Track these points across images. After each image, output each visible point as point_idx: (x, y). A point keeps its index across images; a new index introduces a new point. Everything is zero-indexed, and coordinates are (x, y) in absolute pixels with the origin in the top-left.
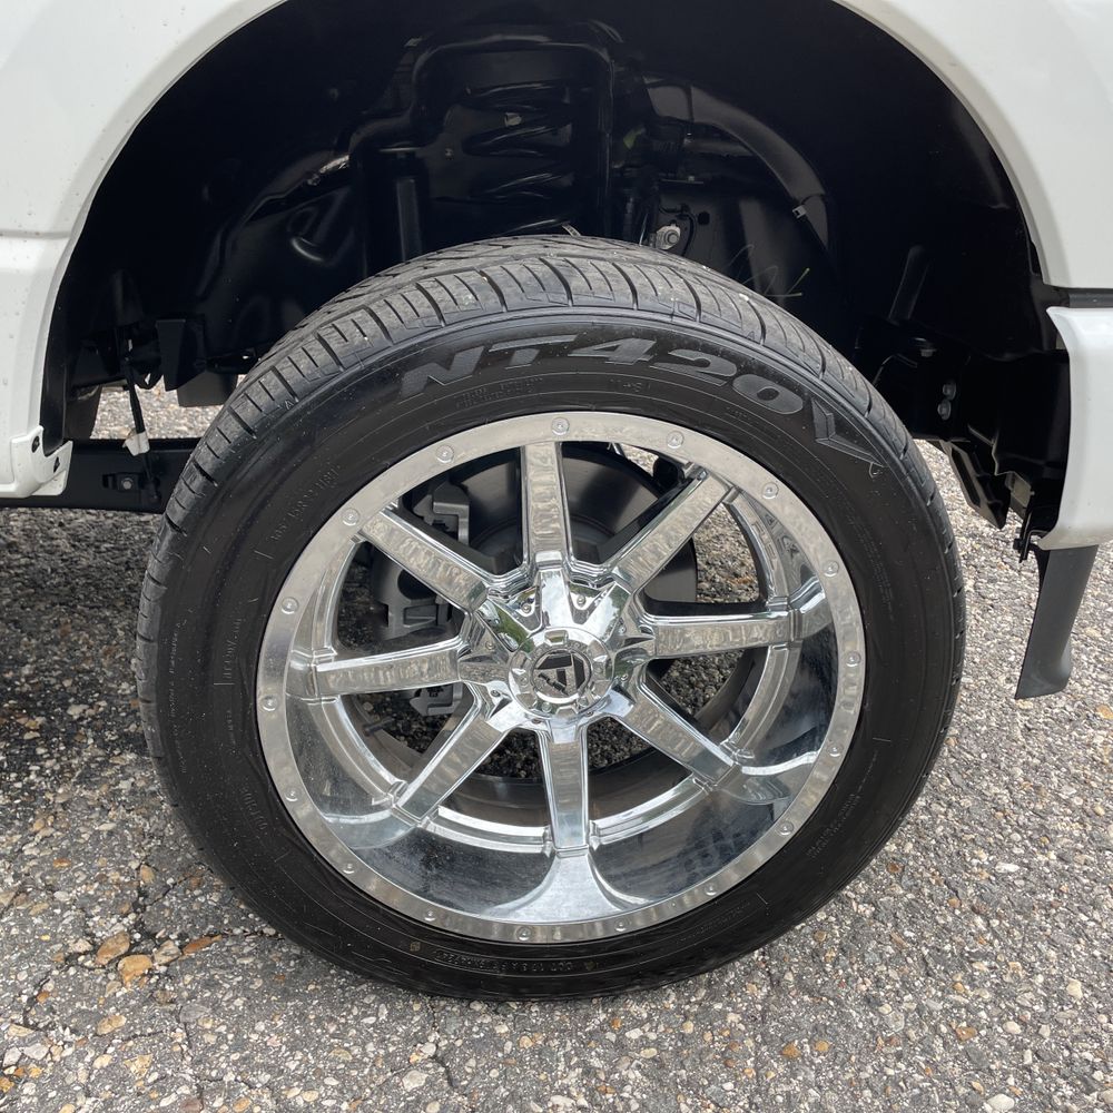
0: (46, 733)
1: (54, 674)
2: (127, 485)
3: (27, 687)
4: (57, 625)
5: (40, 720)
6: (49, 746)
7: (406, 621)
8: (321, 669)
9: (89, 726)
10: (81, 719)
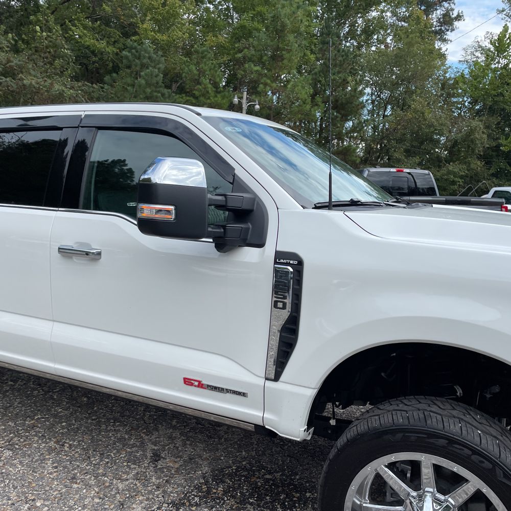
0: (299, 499)
1: (305, 480)
2: (330, 432)
3: (296, 483)
4: (308, 464)
5: (298, 495)
6: (299, 504)
7: (392, 497)
8: (364, 505)
9: (311, 501)
10: (309, 498)
